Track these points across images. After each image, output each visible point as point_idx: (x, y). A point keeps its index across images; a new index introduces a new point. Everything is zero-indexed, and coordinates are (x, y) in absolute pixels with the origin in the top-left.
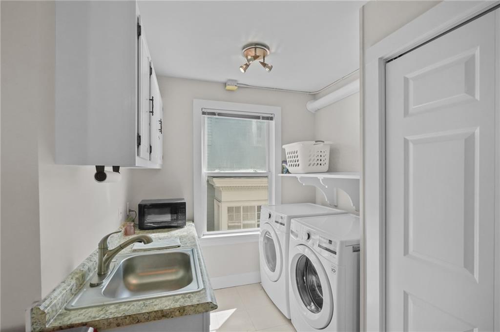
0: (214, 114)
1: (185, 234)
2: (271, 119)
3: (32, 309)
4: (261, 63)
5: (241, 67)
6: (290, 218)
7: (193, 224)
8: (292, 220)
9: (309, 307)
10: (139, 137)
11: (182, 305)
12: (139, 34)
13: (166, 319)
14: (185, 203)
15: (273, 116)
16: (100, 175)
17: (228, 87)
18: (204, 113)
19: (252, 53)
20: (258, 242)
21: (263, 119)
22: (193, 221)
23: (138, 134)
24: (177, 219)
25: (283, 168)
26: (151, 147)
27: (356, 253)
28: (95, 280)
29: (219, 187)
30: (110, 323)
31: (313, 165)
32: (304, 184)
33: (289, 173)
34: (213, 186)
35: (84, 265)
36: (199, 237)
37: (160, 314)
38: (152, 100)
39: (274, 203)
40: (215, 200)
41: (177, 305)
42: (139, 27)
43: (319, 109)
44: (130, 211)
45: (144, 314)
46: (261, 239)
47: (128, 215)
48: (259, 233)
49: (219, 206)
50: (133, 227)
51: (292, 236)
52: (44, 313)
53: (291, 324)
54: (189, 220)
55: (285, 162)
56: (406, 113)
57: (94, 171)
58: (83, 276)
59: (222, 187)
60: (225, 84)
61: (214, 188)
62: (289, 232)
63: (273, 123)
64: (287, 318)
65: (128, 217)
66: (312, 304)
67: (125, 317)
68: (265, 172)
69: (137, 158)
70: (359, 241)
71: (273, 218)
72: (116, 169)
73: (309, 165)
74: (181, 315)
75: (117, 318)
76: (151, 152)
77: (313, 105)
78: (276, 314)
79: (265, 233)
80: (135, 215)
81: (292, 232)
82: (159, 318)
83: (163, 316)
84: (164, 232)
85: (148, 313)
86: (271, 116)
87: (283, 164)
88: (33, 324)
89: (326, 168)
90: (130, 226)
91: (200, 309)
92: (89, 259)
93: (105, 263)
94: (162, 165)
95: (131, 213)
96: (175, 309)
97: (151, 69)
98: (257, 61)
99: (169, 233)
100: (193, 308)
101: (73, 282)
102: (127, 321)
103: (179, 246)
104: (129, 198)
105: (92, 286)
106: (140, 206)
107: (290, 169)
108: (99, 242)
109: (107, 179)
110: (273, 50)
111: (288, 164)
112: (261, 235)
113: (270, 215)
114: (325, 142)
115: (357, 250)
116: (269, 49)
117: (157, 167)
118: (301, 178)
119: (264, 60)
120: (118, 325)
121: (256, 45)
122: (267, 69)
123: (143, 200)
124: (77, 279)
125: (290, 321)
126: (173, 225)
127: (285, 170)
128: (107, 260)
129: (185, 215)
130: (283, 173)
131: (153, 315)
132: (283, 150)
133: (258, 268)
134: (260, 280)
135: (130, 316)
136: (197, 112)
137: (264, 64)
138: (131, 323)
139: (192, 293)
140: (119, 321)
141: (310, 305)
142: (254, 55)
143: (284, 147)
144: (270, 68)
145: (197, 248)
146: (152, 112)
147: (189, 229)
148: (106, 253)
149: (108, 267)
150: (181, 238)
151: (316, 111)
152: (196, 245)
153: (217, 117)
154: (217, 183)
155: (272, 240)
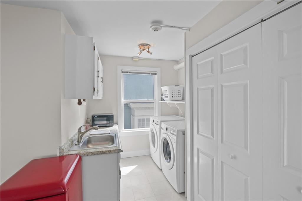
0: (127, 72)
1: (113, 129)
2: (156, 74)
3: (59, 148)
4: (147, 51)
5: (138, 53)
6: (161, 121)
7: (117, 125)
8: (162, 123)
9: (167, 160)
10: (94, 88)
11: (110, 150)
12: (94, 50)
13: (104, 154)
14: (113, 115)
15: (156, 73)
16: (80, 103)
17: (134, 60)
18: (122, 72)
19: (143, 47)
20: (149, 135)
21: (151, 74)
22: (117, 124)
23: (94, 87)
24: (109, 123)
25: (162, 98)
26: (98, 90)
27: (184, 135)
28: (77, 143)
29: (133, 108)
30: (85, 154)
31: (176, 97)
32: (170, 106)
33: (164, 101)
34: (130, 107)
35: (72, 138)
36: (120, 132)
37: (102, 152)
38: (99, 71)
39: (157, 116)
40: (131, 115)
41: (108, 150)
42: (94, 47)
43: (179, 69)
44: (88, 119)
45: (96, 152)
46: (150, 133)
47: (87, 121)
48: (149, 130)
49: (133, 118)
50: (89, 126)
51: (162, 130)
52: (63, 149)
53: (162, 171)
54: (115, 124)
55: (162, 95)
56: (198, 78)
57: (77, 101)
58: (72, 142)
59: (135, 108)
60: (133, 58)
61: (131, 109)
62: (161, 128)
63: (156, 76)
64: (160, 168)
65: (87, 122)
66: (169, 159)
67: (90, 153)
68: (153, 100)
69: (93, 96)
70: (184, 130)
71: (155, 122)
72: (84, 100)
73: (173, 97)
74: (110, 153)
75: (87, 153)
76: (98, 92)
77: (177, 67)
78: (156, 168)
79: (151, 130)
80: (90, 121)
81: (162, 128)
82: (102, 154)
83: (103, 153)
84: (104, 128)
85: (98, 152)
86: (155, 73)
87: (162, 96)
88: (59, 153)
89: (181, 98)
90: (88, 125)
91: (116, 151)
92: (74, 136)
93: (80, 137)
94: (103, 97)
95: (88, 120)
96: (107, 151)
97: (98, 58)
98: (145, 51)
99: (106, 129)
100: (113, 151)
101: (70, 142)
102: (91, 154)
103: (110, 133)
104: (87, 113)
105: (76, 145)
106: (92, 116)
107: (165, 99)
108: (78, 129)
109: (82, 104)
110: (152, 46)
111: (164, 96)
112: (150, 131)
113: (153, 121)
114: (180, 86)
115: (184, 134)
116: (150, 46)
117: (100, 98)
118: (169, 103)
119: (148, 50)
120: (87, 155)
121: (144, 45)
122: (150, 54)
123: (93, 114)
124: (71, 142)
125: (161, 170)
126: (107, 125)
127: (162, 99)
128: (81, 136)
129: (113, 121)
130: (161, 101)
131: (99, 153)
132: (161, 89)
133: (149, 148)
134: (150, 153)
135: (91, 152)
136: (119, 72)
137: (148, 52)
138: (92, 155)
139: (114, 147)
140: (88, 154)
141: (168, 159)
142: (143, 48)
143: (161, 88)
144: (151, 54)
145: (117, 134)
146: (99, 76)
147: (115, 127)
148: (80, 133)
149: (81, 139)
150: (111, 131)
151: (178, 70)
152: (117, 133)
153: (129, 73)
154: (132, 106)
155: (154, 133)
